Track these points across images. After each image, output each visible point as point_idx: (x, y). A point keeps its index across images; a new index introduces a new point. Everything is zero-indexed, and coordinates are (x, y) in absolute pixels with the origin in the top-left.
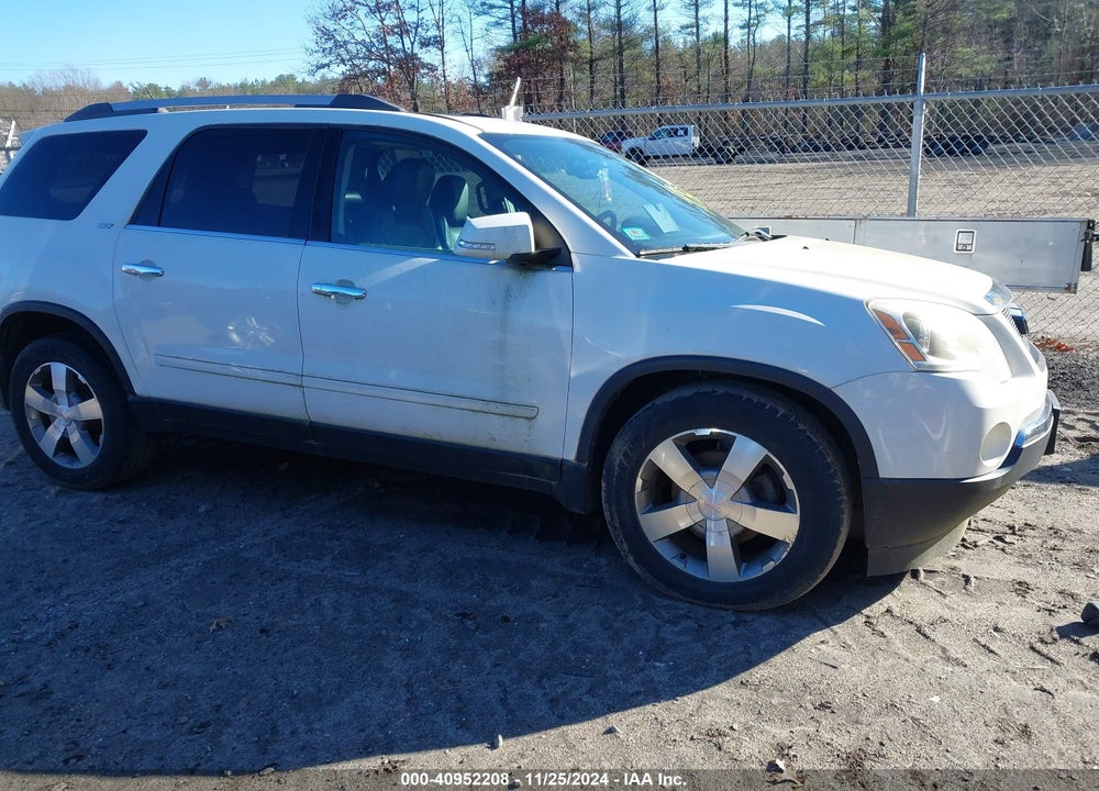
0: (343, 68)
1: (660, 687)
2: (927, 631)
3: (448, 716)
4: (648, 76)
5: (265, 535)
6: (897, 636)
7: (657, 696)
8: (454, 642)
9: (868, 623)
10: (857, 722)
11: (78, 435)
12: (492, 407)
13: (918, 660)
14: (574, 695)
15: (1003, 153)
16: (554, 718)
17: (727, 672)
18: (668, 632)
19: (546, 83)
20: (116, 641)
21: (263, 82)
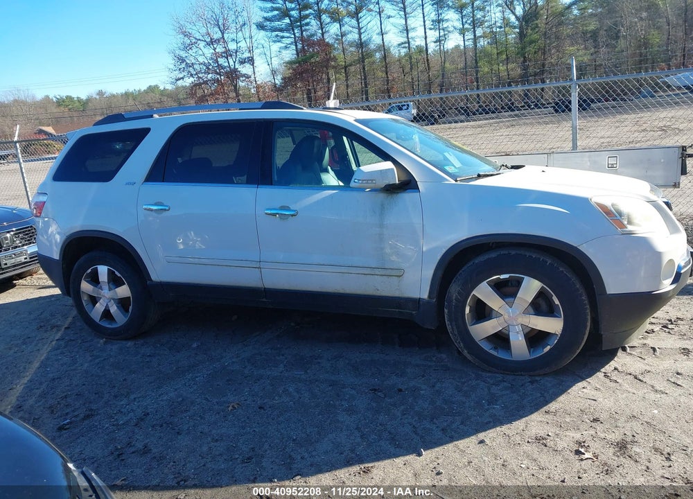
0: (192, 79)
1: (501, 418)
2: (641, 378)
3: (387, 442)
4: (381, 74)
5: (237, 357)
6: (626, 382)
7: (501, 424)
8: (374, 405)
9: (606, 376)
10: (616, 427)
11: (116, 308)
12: (377, 272)
13: (640, 393)
14: (454, 426)
15: (599, 109)
16: (448, 438)
17: (536, 407)
18: (494, 389)
19: (319, 81)
20: (176, 420)
21: (139, 91)
